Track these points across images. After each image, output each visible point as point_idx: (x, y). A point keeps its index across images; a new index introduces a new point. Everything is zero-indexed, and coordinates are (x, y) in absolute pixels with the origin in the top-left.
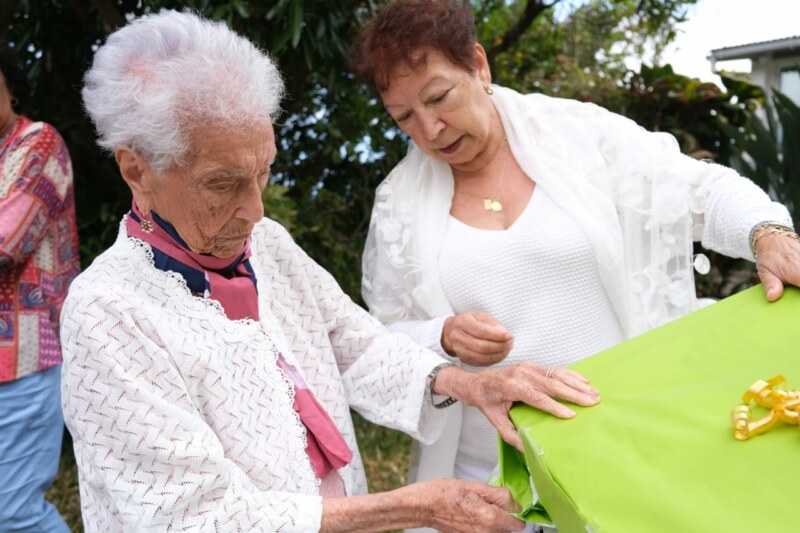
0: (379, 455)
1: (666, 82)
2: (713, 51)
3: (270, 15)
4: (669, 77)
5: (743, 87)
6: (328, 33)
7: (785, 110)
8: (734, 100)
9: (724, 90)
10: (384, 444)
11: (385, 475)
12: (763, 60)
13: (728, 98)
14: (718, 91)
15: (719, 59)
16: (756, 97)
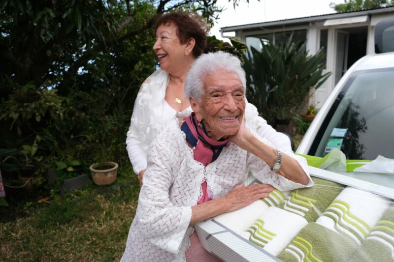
0: (124, 203)
1: (214, 43)
2: (222, 28)
3: (65, 16)
4: (215, 41)
5: (239, 44)
6: (90, 24)
7: (256, 54)
8: (236, 49)
9: (232, 45)
10: (125, 198)
11: (129, 210)
12: (239, 32)
13: (234, 49)
14: (230, 46)
15: (224, 32)
16: (243, 48)
